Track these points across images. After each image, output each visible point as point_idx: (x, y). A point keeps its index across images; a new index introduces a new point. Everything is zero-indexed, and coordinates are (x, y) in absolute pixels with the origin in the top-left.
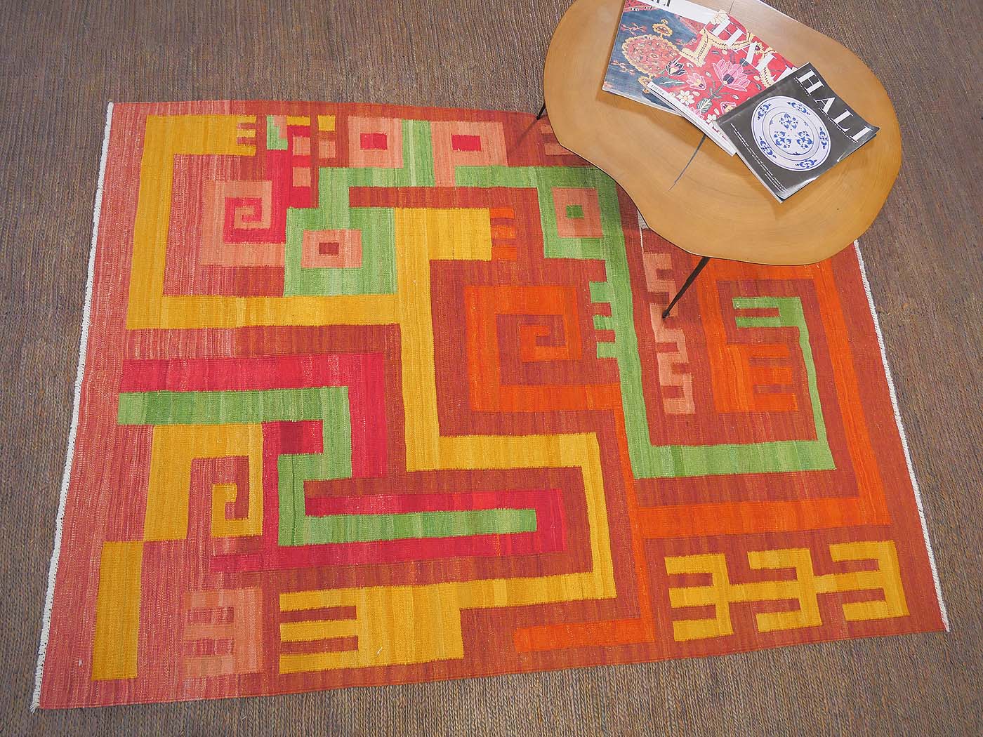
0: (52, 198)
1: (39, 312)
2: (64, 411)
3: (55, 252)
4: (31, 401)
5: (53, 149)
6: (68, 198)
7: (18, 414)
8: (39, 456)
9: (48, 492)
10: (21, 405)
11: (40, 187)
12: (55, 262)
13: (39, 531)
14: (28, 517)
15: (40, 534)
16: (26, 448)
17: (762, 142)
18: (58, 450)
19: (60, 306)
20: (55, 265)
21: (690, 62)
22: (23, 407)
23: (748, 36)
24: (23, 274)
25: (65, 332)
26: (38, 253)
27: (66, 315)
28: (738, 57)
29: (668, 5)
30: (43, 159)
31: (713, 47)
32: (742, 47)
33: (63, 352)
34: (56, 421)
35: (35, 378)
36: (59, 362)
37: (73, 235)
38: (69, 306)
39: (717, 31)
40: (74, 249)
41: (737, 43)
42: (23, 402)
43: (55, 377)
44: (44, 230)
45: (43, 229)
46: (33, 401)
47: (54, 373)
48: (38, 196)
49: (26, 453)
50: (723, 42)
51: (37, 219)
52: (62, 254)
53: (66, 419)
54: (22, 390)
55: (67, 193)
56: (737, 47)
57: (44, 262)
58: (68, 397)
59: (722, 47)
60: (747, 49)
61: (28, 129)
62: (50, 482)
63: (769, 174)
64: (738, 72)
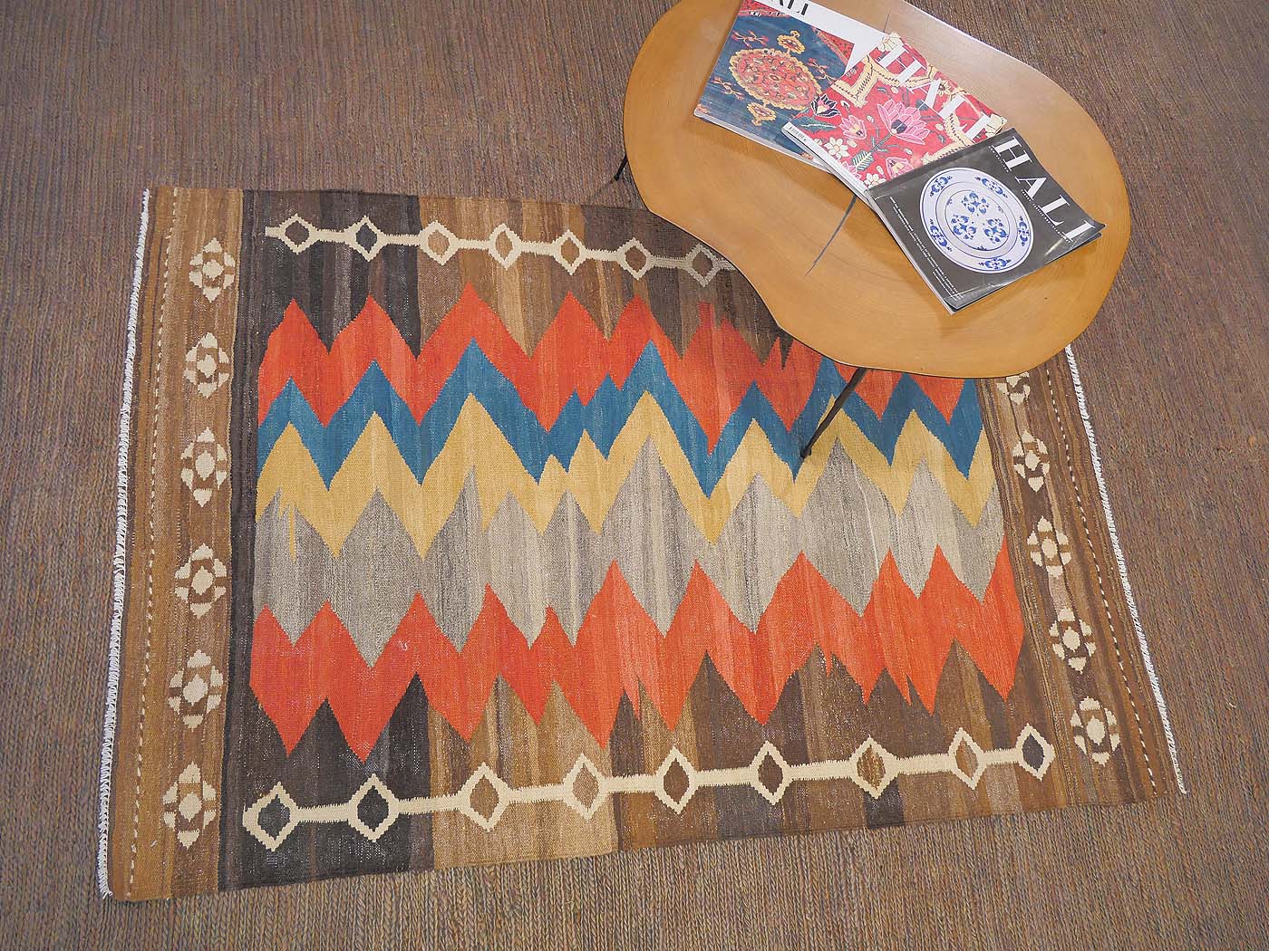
0: (60, 284)
1: (39, 450)
2: (74, 596)
3: (67, 363)
4: (25, 581)
5: (58, 214)
6: (85, 285)
7: (5, 600)
8: (34, 665)
9: (46, 718)
10: (9, 587)
11: (43, 267)
12: (67, 377)
13: (32, 777)
14: (15, 755)
15: (33, 781)
16: (16, 652)
17: (933, 228)
18: (63, 656)
19: (70, 441)
20: (67, 382)
21: (846, 100)
22: (12, 589)
23: (929, 70)
24: (18, 392)
25: (77, 480)
26: (41, 362)
27: (79, 455)
28: (913, 99)
29: (803, 13)
30: (45, 227)
31: (878, 82)
32: (919, 85)
33: (73, 509)
34: (61, 612)
35: (32, 547)
36: (67, 524)
37: (94, 339)
38: (84, 442)
39: (886, 61)
40: (95, 361)
41: (914, 78)
42: (13, 583)
43: (61, 545)
44: (49, 330)
45: (48, 327)
46: (28, 581)
47: (60, 540)
48: (40, 280)
49: (15, 658)
50: (893, 76)
51: (39, 313)
52: (77, 366)
53: (76, 608)
54: (12, 564)
55: (82, 277)
56: (913, 84)
57: (50, 376)
58: (80, 576)
59: (890, 83)
60: (927, 88)
61: (21, 184)
62: (50, 703)
63: (939, 272)
64: (912, 117)
